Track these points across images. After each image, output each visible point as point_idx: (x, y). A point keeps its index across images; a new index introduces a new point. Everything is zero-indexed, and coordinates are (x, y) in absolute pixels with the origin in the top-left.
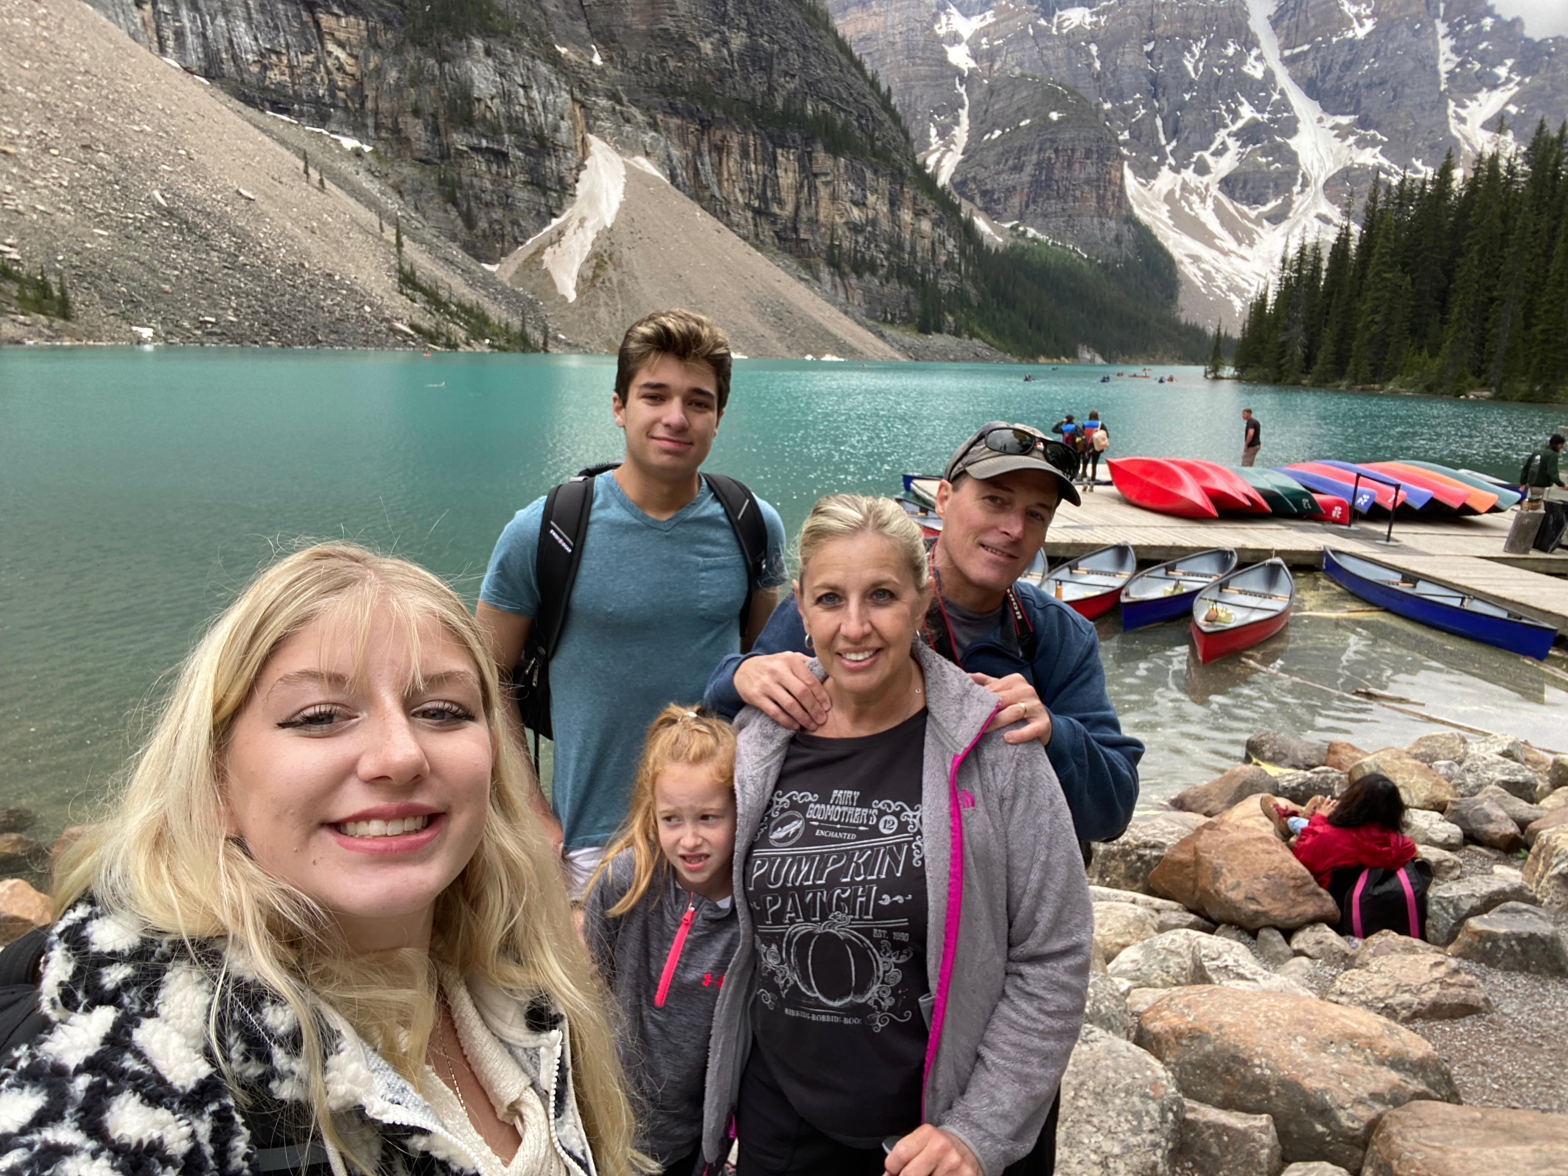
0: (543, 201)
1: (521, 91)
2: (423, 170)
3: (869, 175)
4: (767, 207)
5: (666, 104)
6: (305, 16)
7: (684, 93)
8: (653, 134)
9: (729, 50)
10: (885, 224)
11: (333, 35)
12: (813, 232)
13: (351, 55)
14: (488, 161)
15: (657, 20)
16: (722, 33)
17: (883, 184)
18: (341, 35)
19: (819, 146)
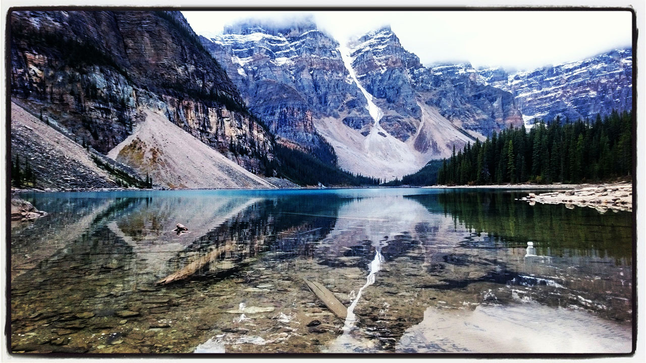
0: (124, 128)
1: (114, 86)
2: (75, 117)
3: (242, 118)
4: (206, 130)
5: (165, 90)
6: (20, 54)
7: (172, 87)
8: (161, 102)
9: (188, 72)
10: (249, 136)
11: (32, 62)
12: (224, 139)
13: (40, 70)
14: (102, 113)
15: (160, 60)
16: (185, 66)
17: (247, 121)
18: (36, 62)
19: (225, 107)
